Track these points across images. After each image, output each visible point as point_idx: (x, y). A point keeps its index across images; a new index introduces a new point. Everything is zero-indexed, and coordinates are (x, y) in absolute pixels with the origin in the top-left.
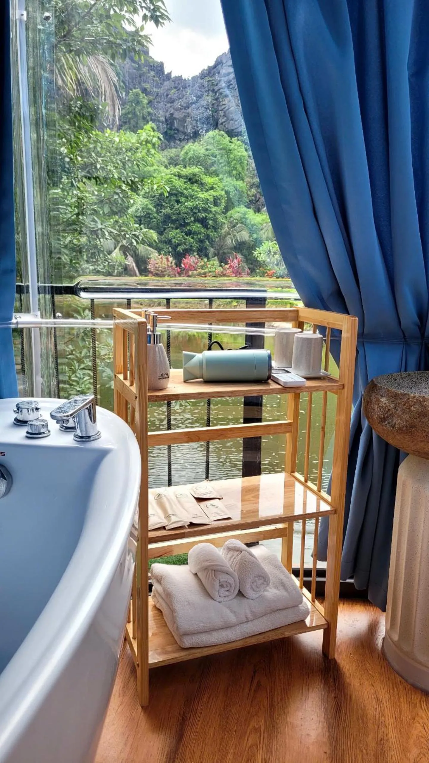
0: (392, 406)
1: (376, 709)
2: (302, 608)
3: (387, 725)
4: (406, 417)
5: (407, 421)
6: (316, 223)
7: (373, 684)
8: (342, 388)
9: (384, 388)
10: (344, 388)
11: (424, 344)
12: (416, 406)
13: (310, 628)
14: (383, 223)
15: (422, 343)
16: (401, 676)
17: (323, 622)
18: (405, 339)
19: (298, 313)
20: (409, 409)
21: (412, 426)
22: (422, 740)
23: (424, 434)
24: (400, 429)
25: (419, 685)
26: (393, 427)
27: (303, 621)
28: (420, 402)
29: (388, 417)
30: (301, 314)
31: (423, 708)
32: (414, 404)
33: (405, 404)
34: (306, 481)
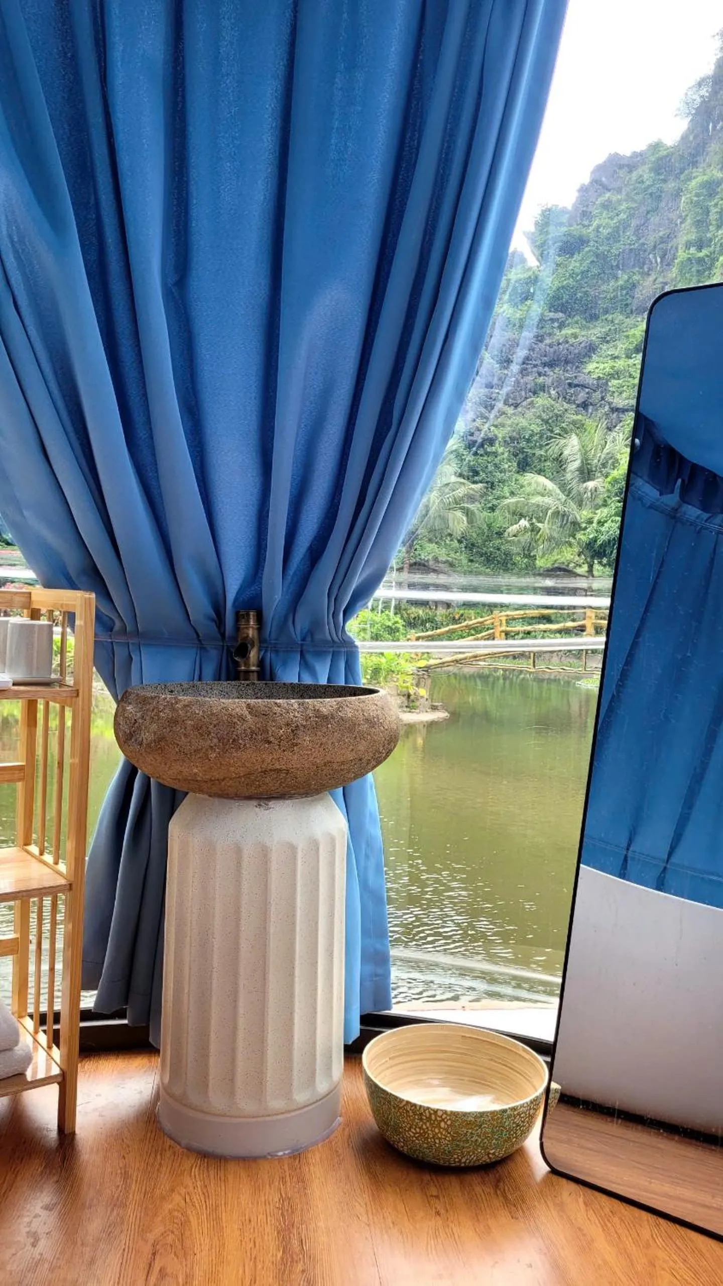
0: (139, 715)
1: (118, 1186)
2: (21, 1052)
3: (128, 1203)
4: (154, 727)
5: (155, 733)
6: (46, 464)
7: (126, 1156)
8: (75, 695)
9: (134, 693)
10: (78, 695)
11: (225, 648)
12: (166, 711)
13: (32, 1082)
14: (151, 474)
15: (223, 646)
16: (171, 1138)
17: (56, 1071)
18: (200, 641)
19: (30, 597)
20: (158, 716)
21: (162, 738)
22: (176, 1214)
23: (177, 750)
24: (149, 745)
25: (195, 1144)
26: (141, 744)
27: (22, 1075)
28: (172, 704)
29: (134, 732)
30: (34, 598)
31: (193, 1174)
32: (164, 709)
33: (153, 710)
34: (41, 853)
